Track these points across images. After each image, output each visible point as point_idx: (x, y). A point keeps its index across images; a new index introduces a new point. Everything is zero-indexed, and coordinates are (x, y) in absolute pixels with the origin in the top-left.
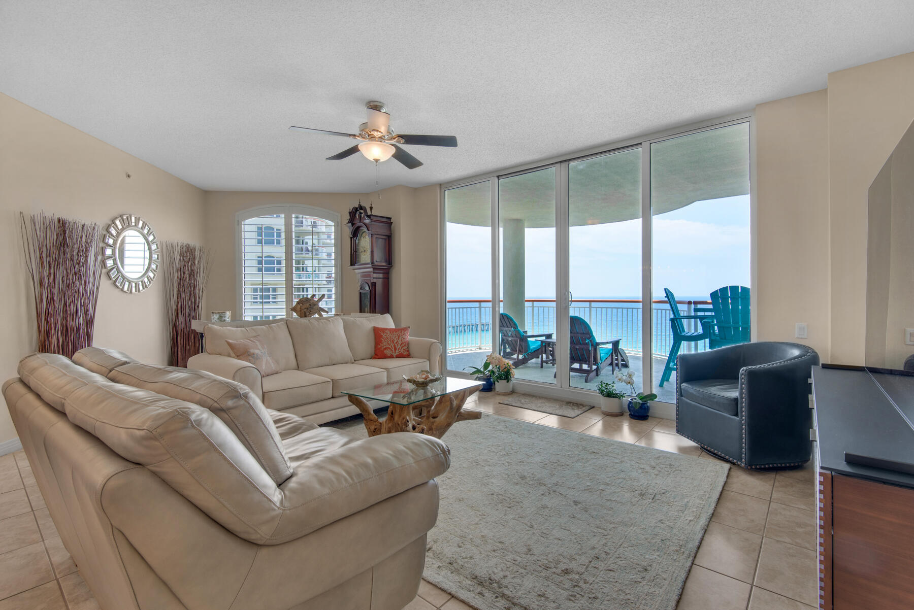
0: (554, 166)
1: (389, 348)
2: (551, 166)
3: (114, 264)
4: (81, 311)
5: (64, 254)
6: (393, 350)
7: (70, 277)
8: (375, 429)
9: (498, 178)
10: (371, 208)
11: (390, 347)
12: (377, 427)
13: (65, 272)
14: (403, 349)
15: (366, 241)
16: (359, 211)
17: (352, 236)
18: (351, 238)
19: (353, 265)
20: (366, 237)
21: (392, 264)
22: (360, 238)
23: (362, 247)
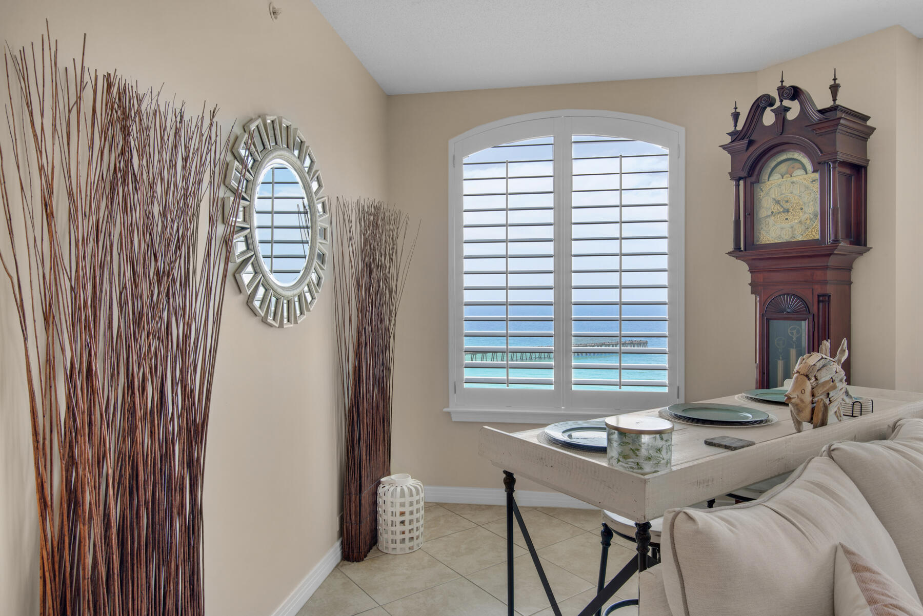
3: (248, 248)
4: (174, 403)
5: (125, 211)
7: (144, 287)
10: (834, 89)
13: (129, 273)
15: (793, 183)
16: (778, 104)
17: (744, 174)
18: (738, 180)
19: (742, 249)
20: (794, 174)
21: (865, 245)
22: (769, 179)
23: (778, 202)
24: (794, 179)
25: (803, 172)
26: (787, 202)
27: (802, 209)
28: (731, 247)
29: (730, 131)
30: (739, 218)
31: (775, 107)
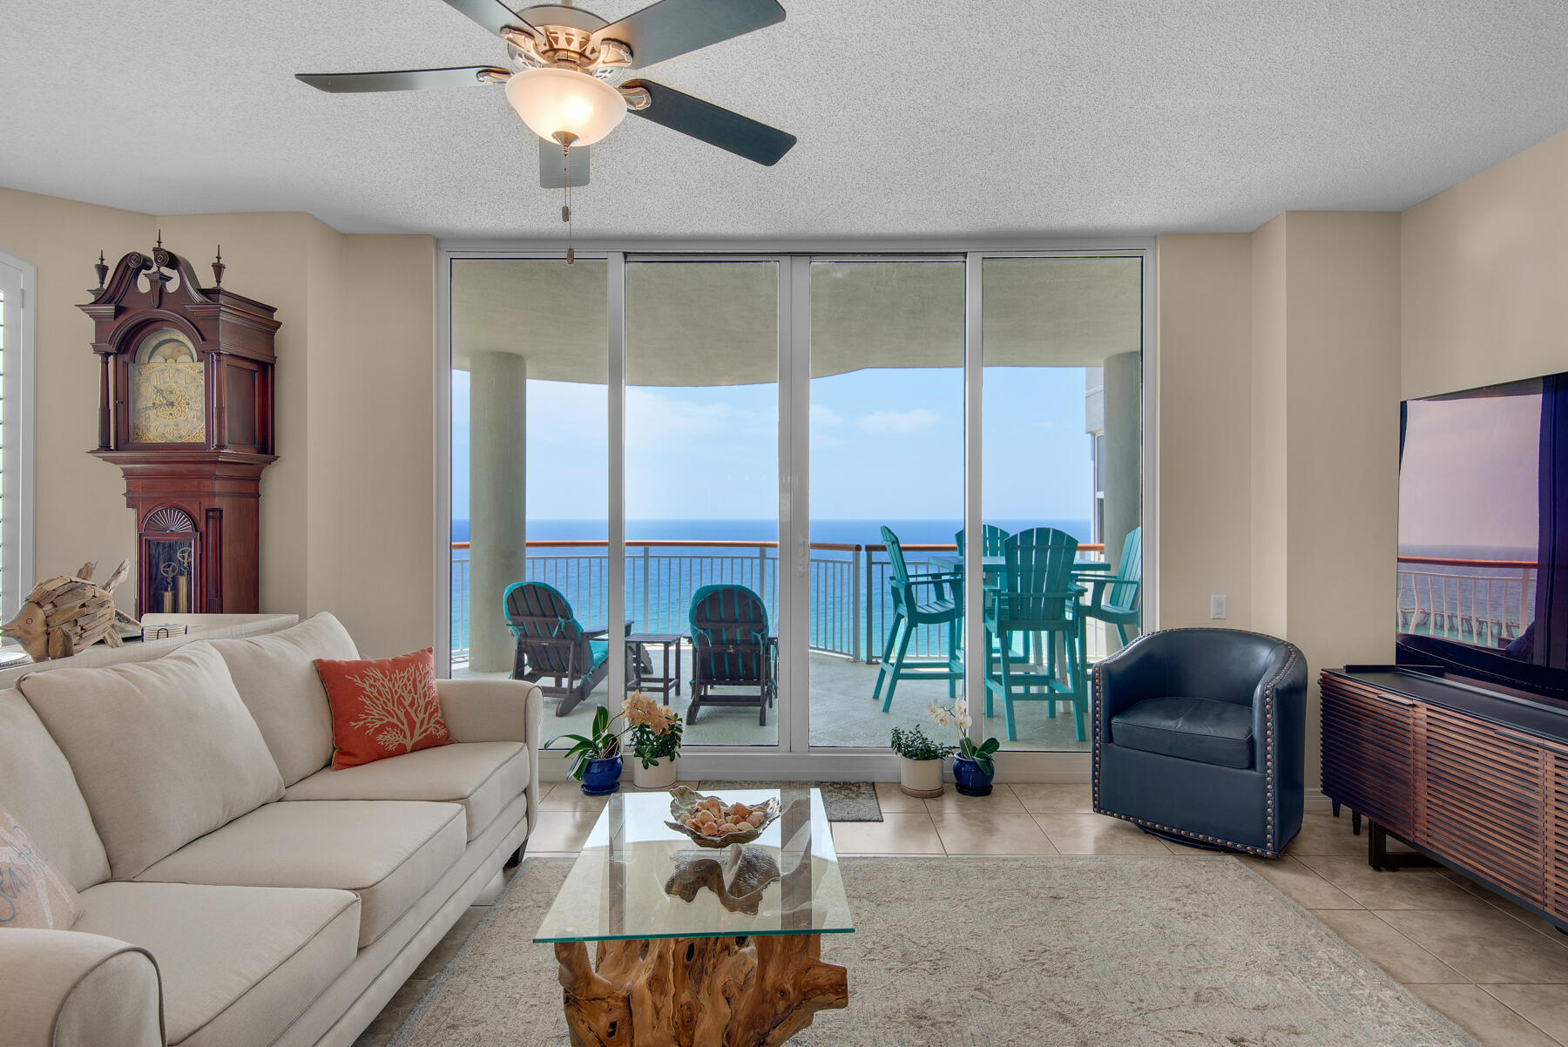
0: (776, 258)
1: (393, 726)
2: (768, 258)
6: (406, 728)
8: (613, 1025)
9: (625, 258)
10: (218, 269)
11: (395, 721)
12: (616, 1015)
14: (432, 721)
15: (178, 370)
16: (155, 269)
17: (111, 349)
18: (107, 355)
19: (112, 448)
20: (179, 360)
21: (273, 453)
22: (149, 359)
23: (160, 391)
24: (180, 366)
25: (190, 360)
26: (171, 393)
27: (188, 404)
28: (96, 444)
29: (94, 289)
30: (108, 406)
31: (150, 272)
